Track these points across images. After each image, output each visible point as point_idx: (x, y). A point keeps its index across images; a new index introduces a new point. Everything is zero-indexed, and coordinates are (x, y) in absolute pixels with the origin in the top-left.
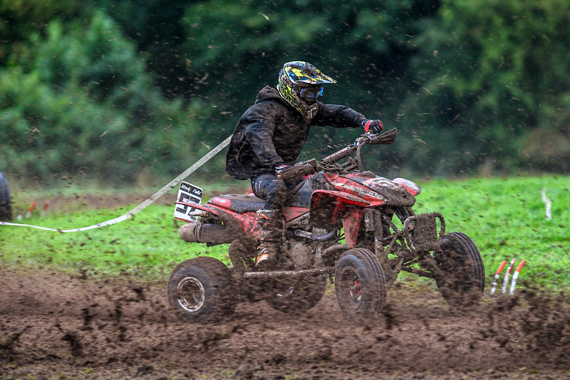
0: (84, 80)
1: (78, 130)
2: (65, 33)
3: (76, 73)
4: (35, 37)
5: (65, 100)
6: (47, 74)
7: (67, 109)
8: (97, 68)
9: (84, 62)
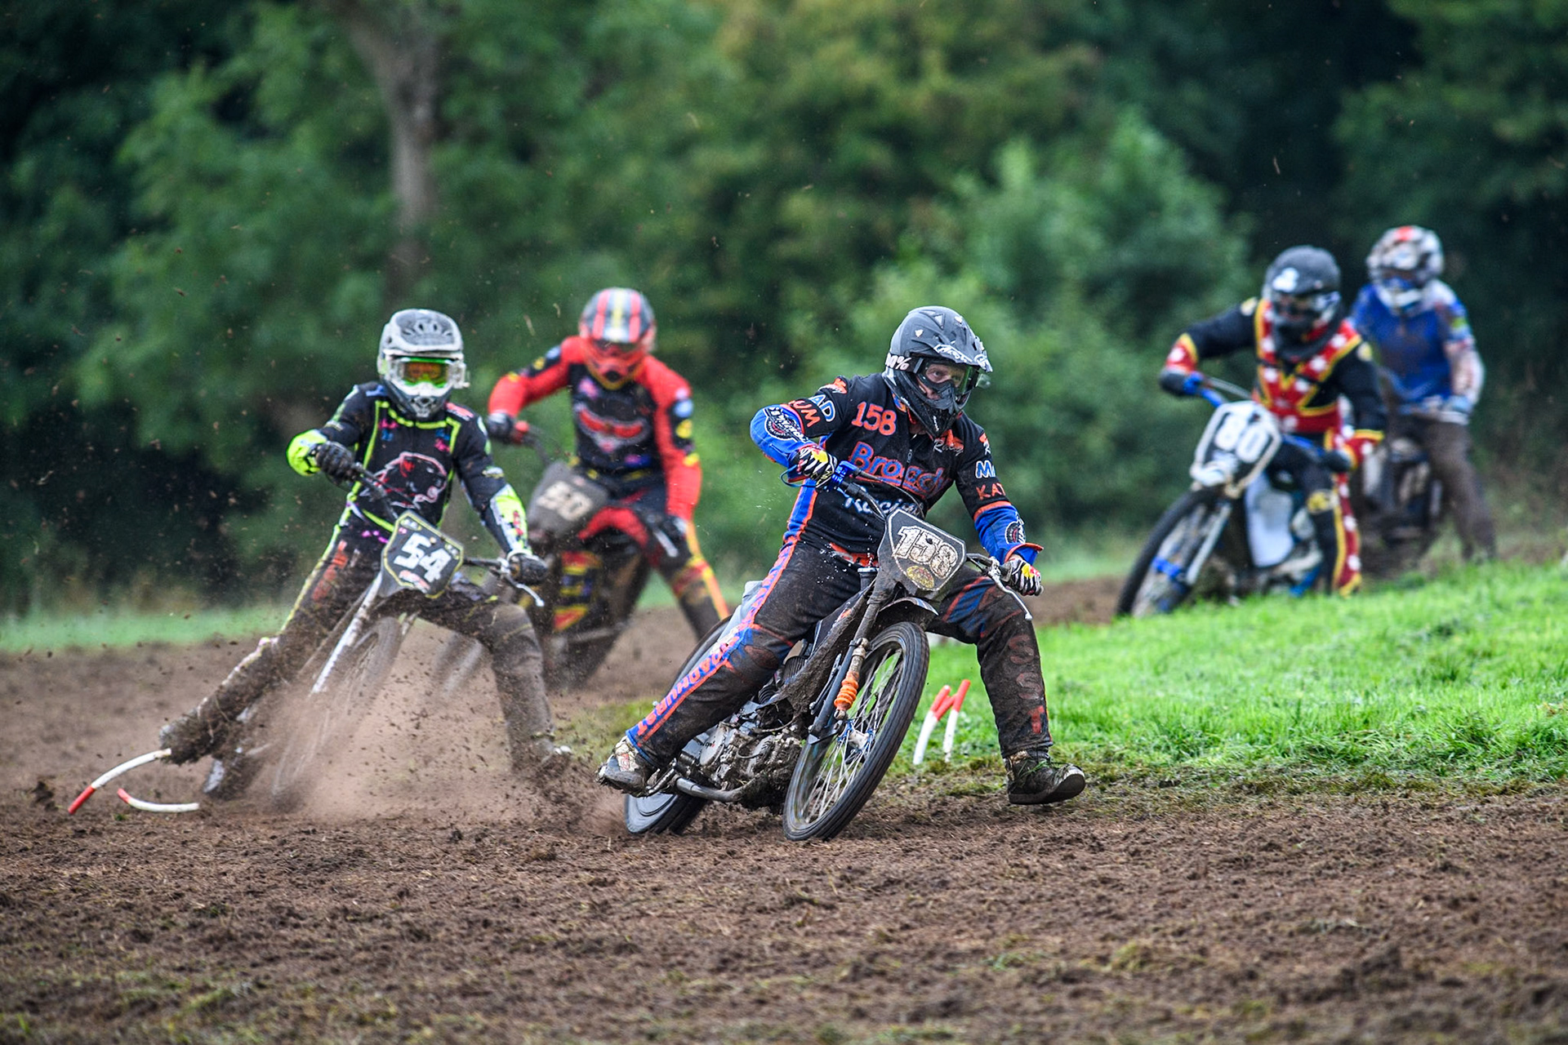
0: (1094, 289)
1: (1085, 415)
2: (1042, 171)
3: (1072, 270)
4: (966, 184)
5: (1050, 339)
6: (1002, 276)
7: (1056, 361)
8: (1127, 256)
9: (1093, 241)
